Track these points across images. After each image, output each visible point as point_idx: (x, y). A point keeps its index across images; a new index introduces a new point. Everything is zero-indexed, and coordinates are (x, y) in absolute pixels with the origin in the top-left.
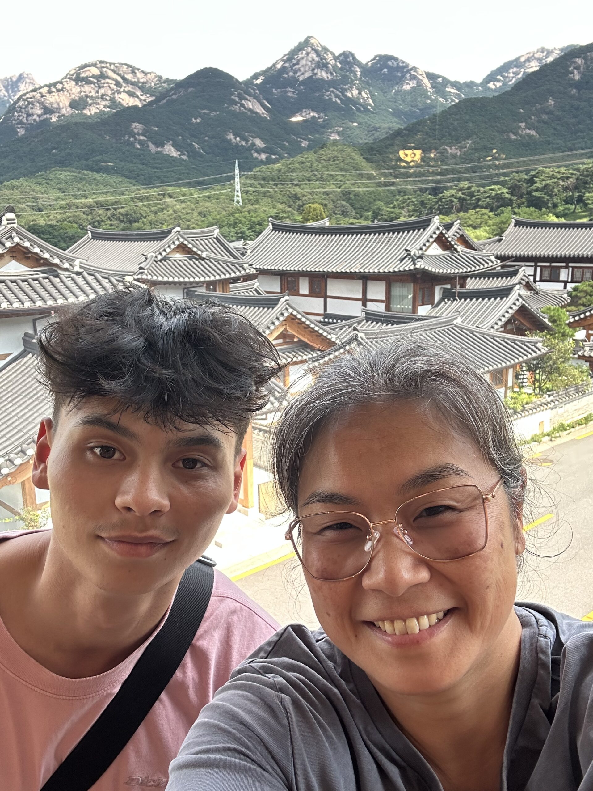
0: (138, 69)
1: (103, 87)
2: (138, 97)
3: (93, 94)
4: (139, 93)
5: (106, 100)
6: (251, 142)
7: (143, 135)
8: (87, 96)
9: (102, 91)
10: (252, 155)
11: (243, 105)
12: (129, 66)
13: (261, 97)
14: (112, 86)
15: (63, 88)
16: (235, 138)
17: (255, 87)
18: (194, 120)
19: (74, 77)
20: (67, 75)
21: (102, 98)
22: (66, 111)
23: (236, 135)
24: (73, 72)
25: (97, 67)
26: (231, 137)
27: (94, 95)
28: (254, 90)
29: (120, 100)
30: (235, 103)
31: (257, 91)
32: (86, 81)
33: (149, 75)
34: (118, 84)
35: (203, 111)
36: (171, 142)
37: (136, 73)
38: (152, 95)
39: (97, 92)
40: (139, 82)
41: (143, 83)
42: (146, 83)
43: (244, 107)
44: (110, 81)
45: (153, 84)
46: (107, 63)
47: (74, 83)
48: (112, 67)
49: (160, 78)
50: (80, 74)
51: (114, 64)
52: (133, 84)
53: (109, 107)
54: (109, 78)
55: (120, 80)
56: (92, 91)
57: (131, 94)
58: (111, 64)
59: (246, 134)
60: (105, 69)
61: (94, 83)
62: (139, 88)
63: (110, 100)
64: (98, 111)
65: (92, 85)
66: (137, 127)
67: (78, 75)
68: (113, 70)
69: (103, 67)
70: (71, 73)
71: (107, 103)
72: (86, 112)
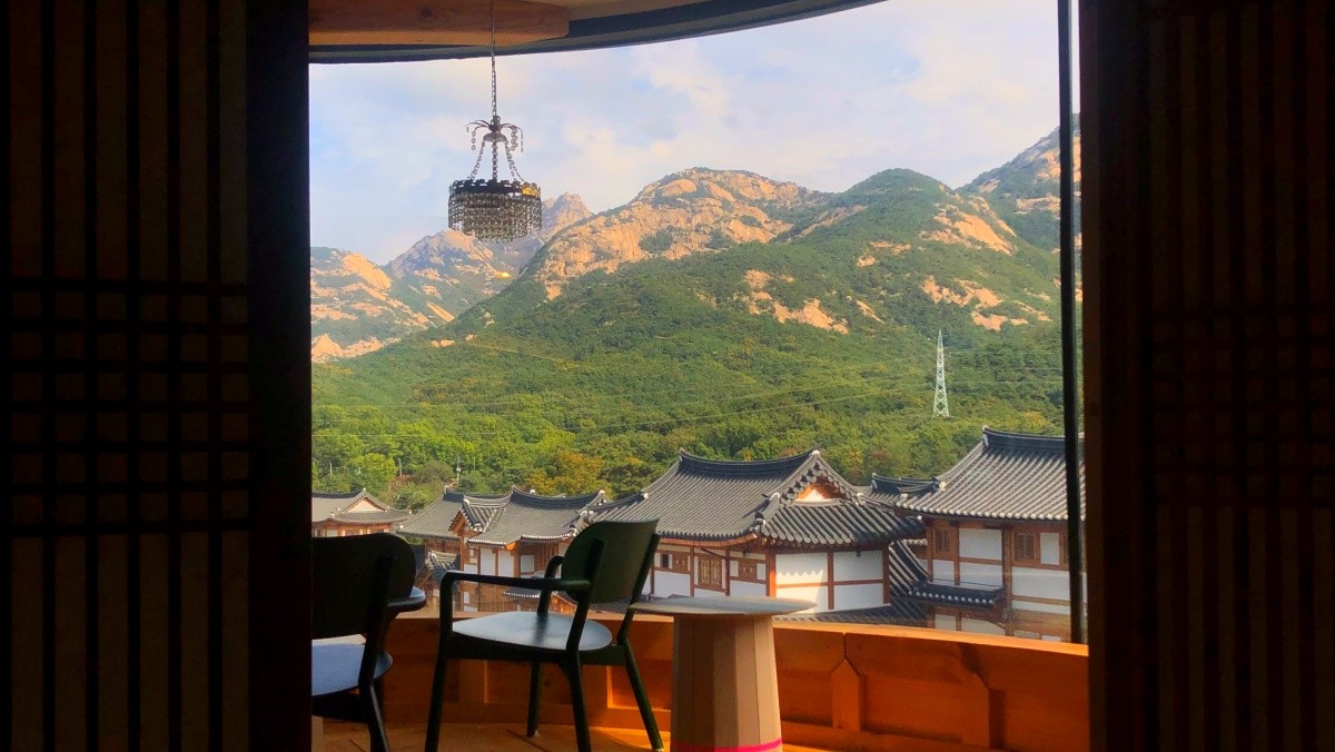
0: (764, 179)
1: (701, 211)
2: (759, 225)
3: (682, 224)
4: (762, 217)
5: (705, 233)
6: (969, 296)
7: (765, 290)
8: (671, 229)
9: (697, 219)
10: (972, 320)
11: (956, 231)
12: (750, 175)
13: (993, 215)
14: (714, 209)
15: (631, 216)
16: (940, 292)
17: (982, 199)
18: (861, 261)
19: (650, 199)
20: (640, 194)
21: (697, 231)
22: (634, 254)
23: (941, 284)
24: (651, 189)
25: (692, 180)
26: (930, 287)
27: (683, 227)
28: (979, 202)
29: (727, 232)
30: (941, 228)
31: (986, 205)
32: (672, 202)
33: (783, 187)
34: (726, 205)
35: (880, 245)
36: (817, 302)
37: (759, 186)
38: (786, 222)
39: (689, 221)
40: (763, 199)
41: (771, 202)
42: (775, 202)
43: (959, 235)
44: (712, 202)
45: (789, 203)
46: (709, 171)
47: (649, 207)
48: (719, 178)
49: (803, 191)
50: (661, 192)
51: (722, 172)
52: (752, 203)
53: (707, 246)
54: (711, 197)
55: (731, 198)
56: (681, 219)
57: (749, 221)
58: (716, 173)
59: (962, 282)
60: (705, 183)
61: (685, 206)
62: (764, 210)
63: (711, 233)
64: (689, 254)
65: (682, 210)
66: (757, 277)
67: (658, 193)
68: (719, 183)
69: (703, 179)
70: (647, 191)
71: (707, 239)
72: (670, 255)
